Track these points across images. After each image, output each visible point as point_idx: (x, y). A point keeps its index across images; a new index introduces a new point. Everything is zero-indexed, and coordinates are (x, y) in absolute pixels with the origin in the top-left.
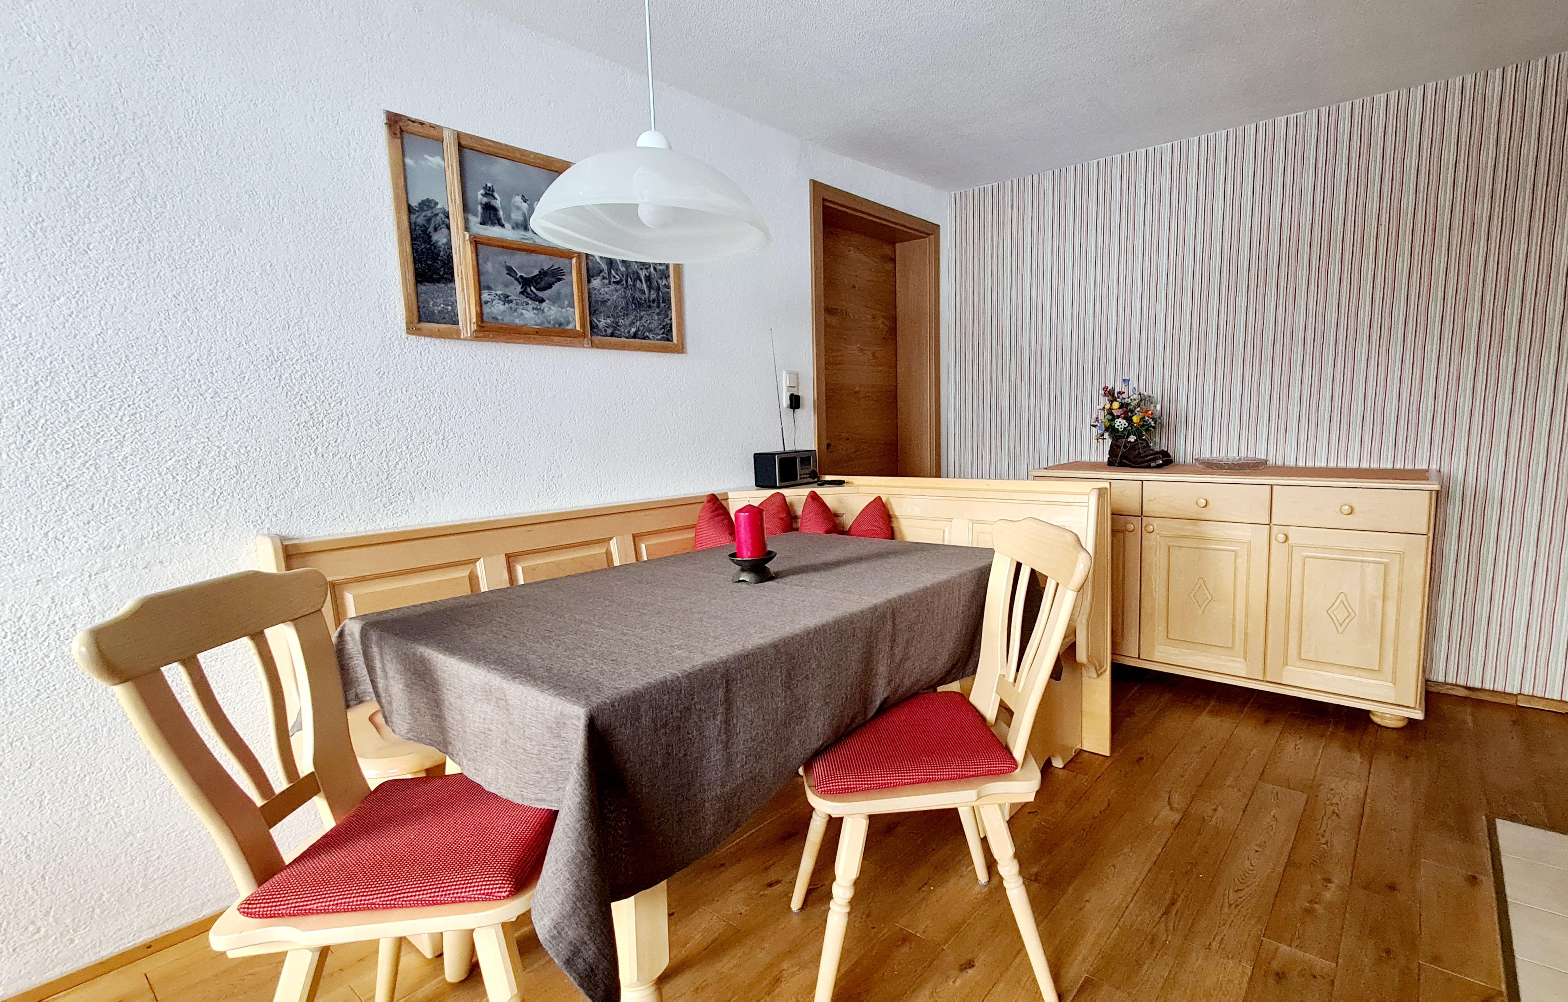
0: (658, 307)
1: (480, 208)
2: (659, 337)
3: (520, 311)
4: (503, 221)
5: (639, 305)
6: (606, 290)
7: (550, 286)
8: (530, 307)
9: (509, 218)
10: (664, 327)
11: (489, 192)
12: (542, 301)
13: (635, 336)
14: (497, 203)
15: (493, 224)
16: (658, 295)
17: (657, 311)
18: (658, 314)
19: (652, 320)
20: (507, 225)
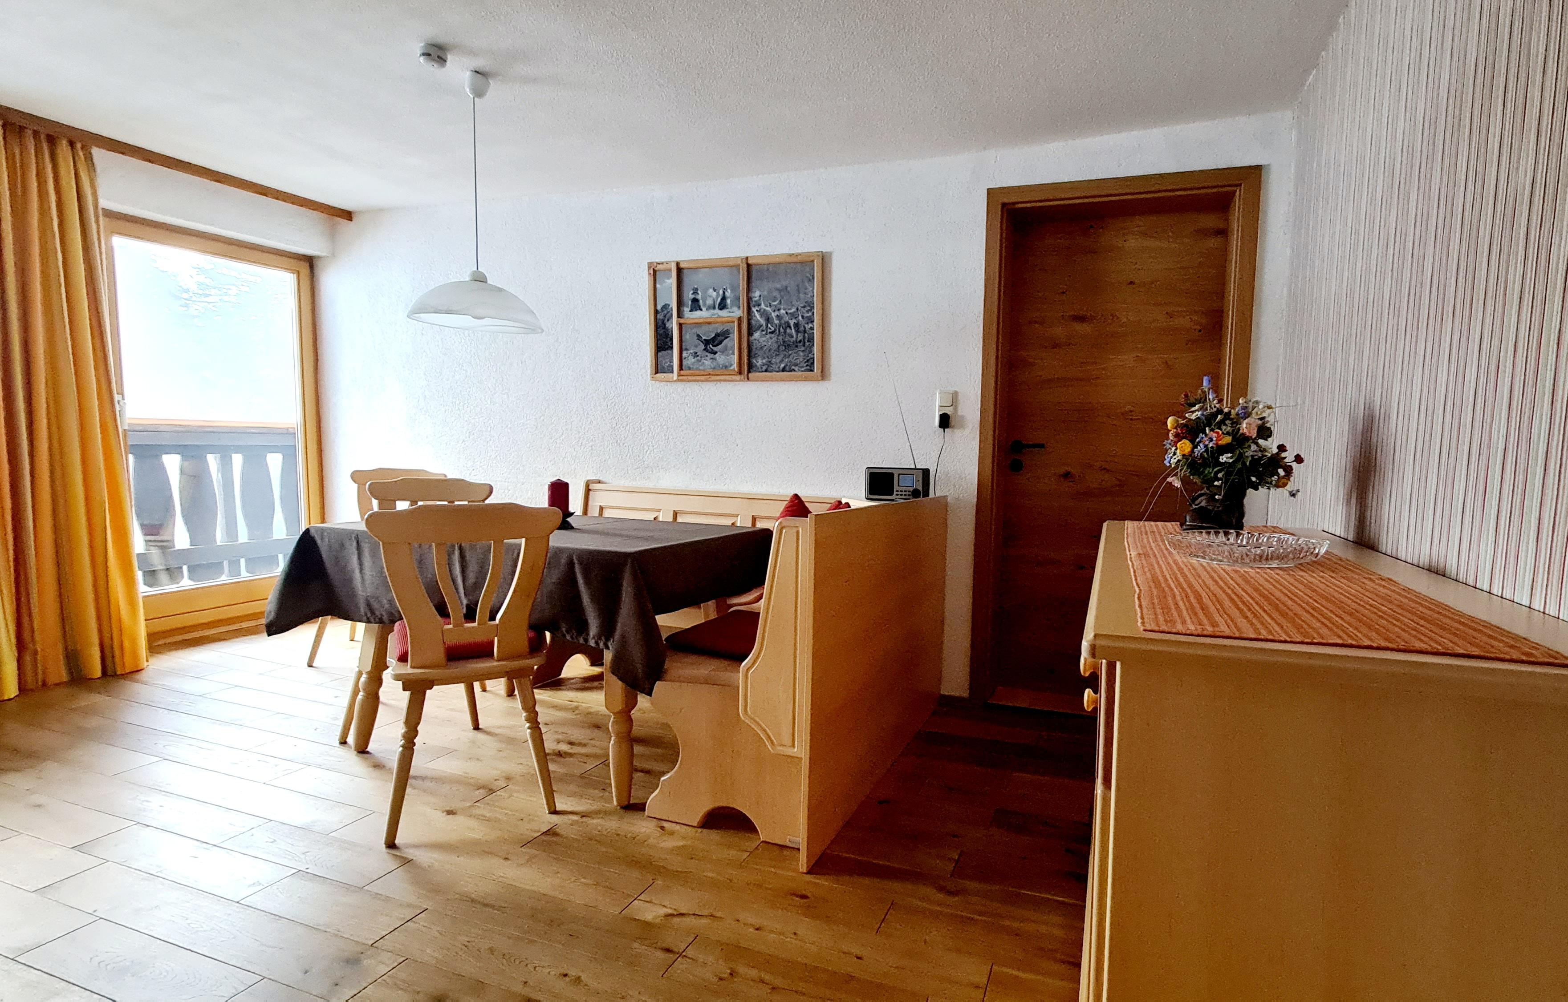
0: (804, 346)
1: (690, 302)
2: (803, 369)
3: (703, 361)
4: (702, 307)
5: (787, 346)
6: (764, 339)
7: (720, 343)
8: (708, 358)
9: (705, 304)
10: (808, 361)
11: (695, 292)
12: (715, 353)
13: (784, 370)
14: (699, 297)
15: (696, 310)
16: (804, 336)
17: (803, 349)
18: (803, 351)
19: (799, 356)
20: (704, 309)
